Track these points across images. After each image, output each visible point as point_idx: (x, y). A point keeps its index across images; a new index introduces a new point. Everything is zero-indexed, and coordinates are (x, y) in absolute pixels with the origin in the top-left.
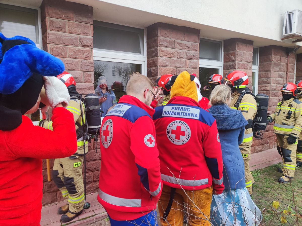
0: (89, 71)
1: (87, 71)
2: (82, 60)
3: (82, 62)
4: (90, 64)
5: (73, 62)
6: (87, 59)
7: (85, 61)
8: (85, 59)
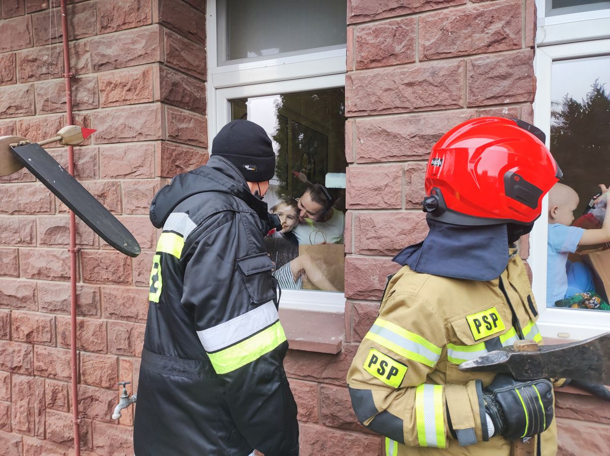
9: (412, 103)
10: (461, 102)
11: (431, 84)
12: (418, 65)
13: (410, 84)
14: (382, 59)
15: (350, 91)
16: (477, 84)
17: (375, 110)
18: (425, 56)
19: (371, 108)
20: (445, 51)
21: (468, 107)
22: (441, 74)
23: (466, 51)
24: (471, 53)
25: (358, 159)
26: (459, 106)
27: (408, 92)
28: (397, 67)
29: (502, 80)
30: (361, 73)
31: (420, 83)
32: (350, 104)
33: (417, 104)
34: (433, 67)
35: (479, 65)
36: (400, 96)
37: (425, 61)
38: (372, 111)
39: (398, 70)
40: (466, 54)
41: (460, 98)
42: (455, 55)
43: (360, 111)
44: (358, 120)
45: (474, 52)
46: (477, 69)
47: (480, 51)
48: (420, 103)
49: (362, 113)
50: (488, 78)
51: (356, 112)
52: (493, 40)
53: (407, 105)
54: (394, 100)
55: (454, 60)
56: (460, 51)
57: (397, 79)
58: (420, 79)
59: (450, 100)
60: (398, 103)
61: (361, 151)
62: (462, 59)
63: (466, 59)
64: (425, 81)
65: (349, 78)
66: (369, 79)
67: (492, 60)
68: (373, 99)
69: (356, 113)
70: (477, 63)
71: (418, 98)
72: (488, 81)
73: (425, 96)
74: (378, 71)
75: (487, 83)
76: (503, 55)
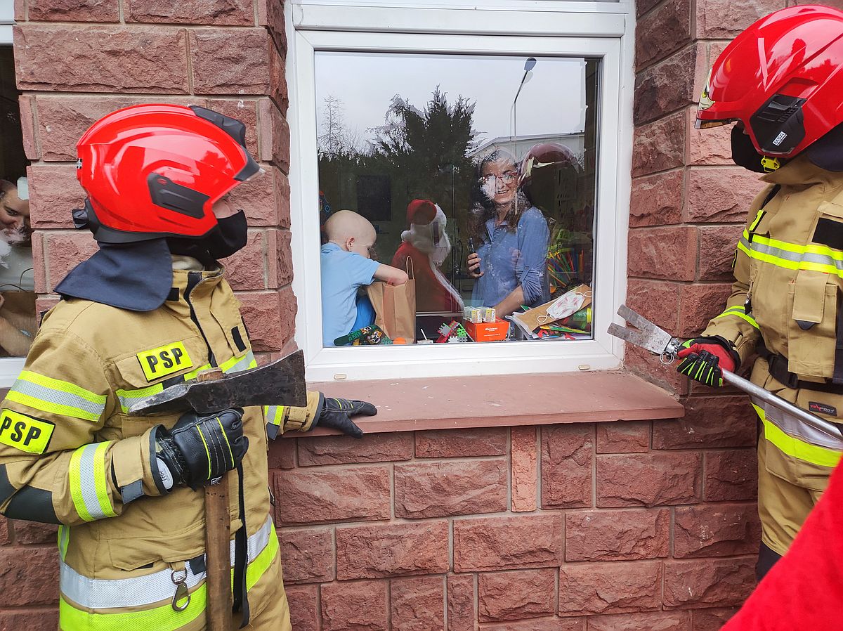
0: (242, 92)
1: (229, 91)
2: (200, 32)
3: (197, 39)
4: (249, 51)
5: (145, 43)
6: (230, 20)
7: (215, 36)
8: (218, 21)
9: (120, 80)
10: (186, 87)
11: (143, 56)
12: (123, 27)
13: (113, 53)
14: (70, 10)
15: (21, 52)
16: (202, 64)
17: (64, 85)
18: (132, 16)
19: (58, 81)
20: (160, 14)
21: (196, 95)
22: (156, 44)
23: (187, 18)
24: (194, 22)
25: (45, 155)
26: (183, 91)
27: (112, 63)
28: (94, 25)
29: (234, 64)
30: (37, 27)
31: (128, 53)
32: (22, 71)
33: (126, 83)
34: (144, 33)
35: (204, 39)
36: (99, 67)
37: (133, 23)
38: (59, 84)
39: (95, 29)
40: (187, 22)
41: (184, 81)
42: (172, 21)
43: (40, 83)
44: (39, 96)
45: (198, 22)
46: (202, 44)
47: (205, 22)
48: (130, 82)
49: (44, 86)
50: (216, 58)
51: (33, 83)
52: (219, 9)
53: (111, 81)
54: (91, 72)
55: (172, 28)
56: (179, 17)
57: (93, 42)
58: (127, 47)
59: (171, 82)
60: (97, 78)
61: (48, 144)
62: (182, 28)
63: (187, 28)
64: (134, 51)
65: (18, 31)
66: (51, 37)
67: (220, 36)
68: (60, 68)
69: (34, 86)
70: (202, 36)
71: (126, 74)
72: (217, 63)
73: (135, 72)
74: (64, 26)
75: (215, 65)
76: (232, 31)
